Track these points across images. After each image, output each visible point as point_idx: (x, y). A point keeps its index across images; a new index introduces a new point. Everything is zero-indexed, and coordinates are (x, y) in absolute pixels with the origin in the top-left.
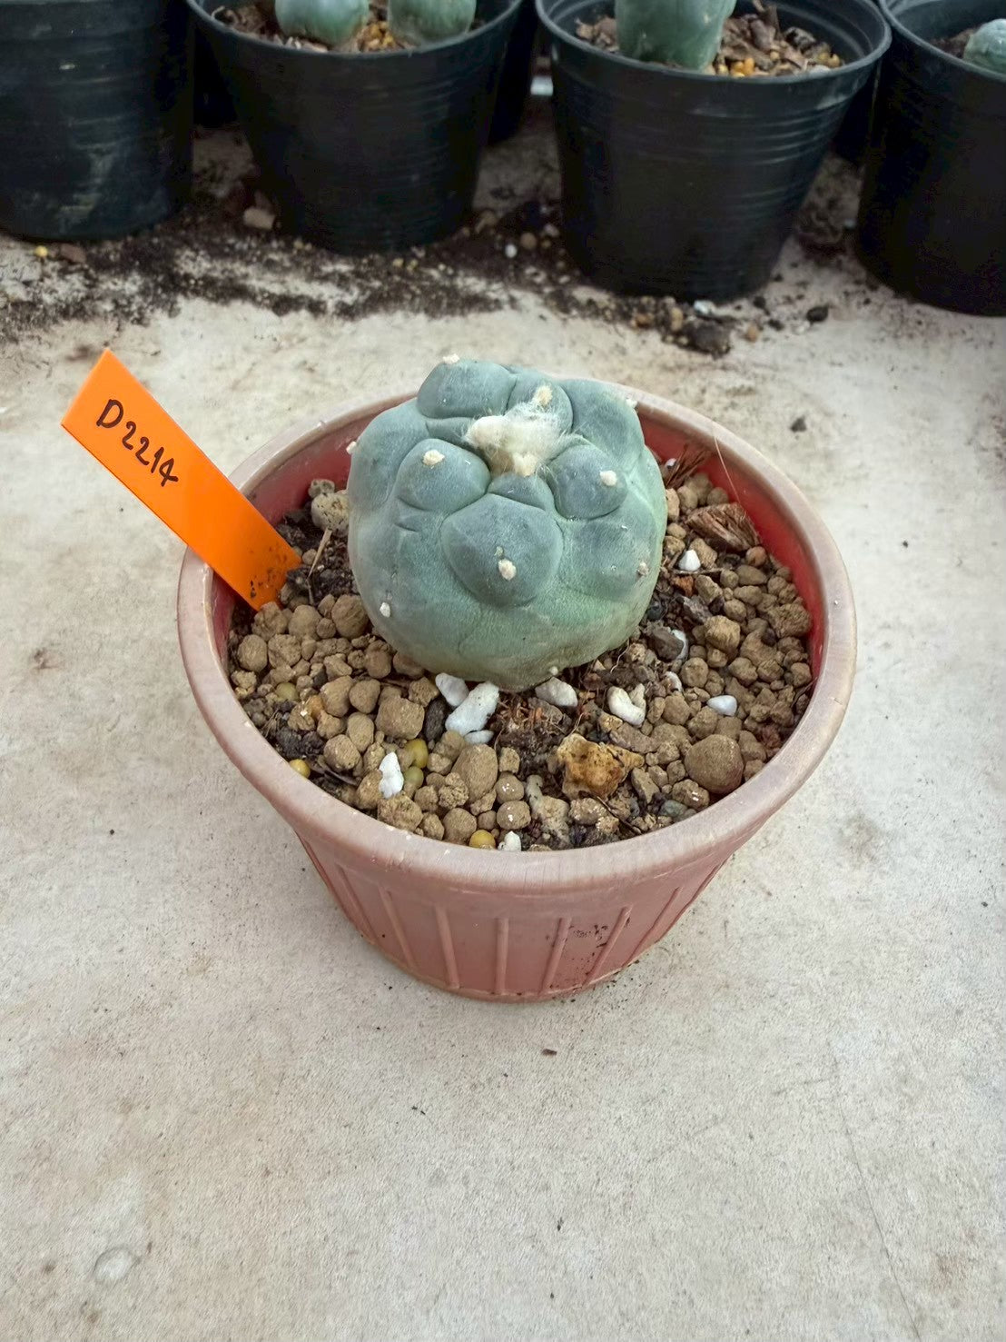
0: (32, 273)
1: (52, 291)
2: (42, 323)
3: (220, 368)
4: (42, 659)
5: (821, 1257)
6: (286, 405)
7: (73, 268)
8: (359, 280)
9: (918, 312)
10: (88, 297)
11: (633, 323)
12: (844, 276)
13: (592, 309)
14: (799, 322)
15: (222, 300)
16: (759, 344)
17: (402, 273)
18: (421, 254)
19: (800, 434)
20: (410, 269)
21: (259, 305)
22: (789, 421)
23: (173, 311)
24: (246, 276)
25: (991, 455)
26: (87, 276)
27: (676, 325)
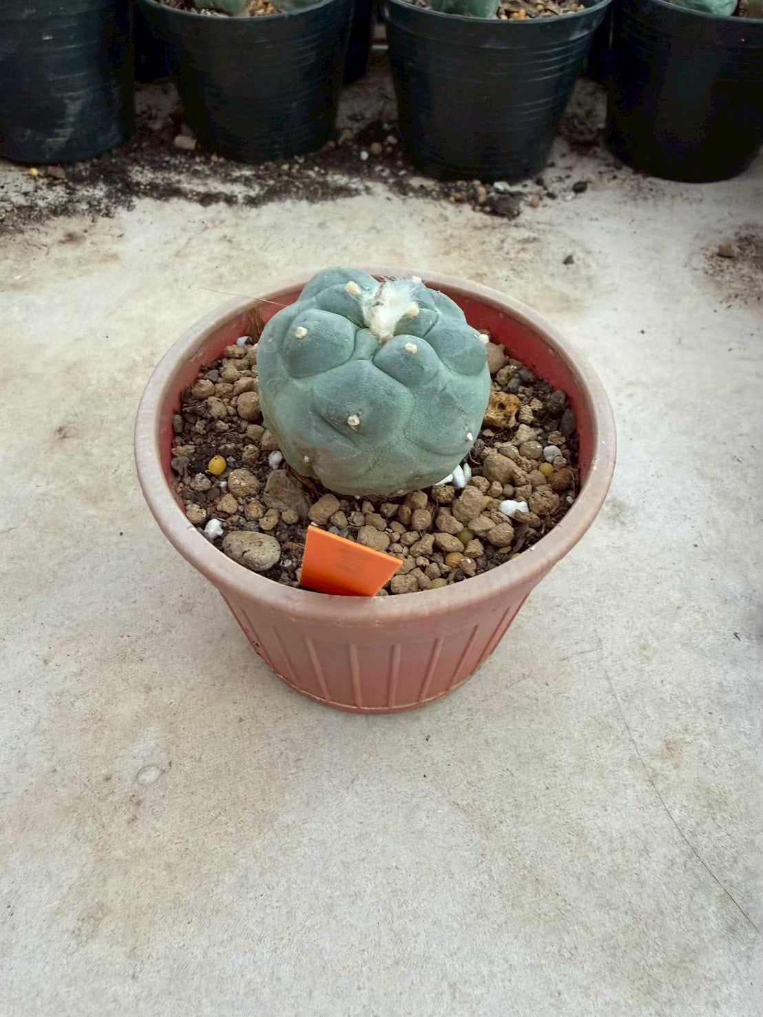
0: (29, 187)
1: (44, 198)
2: (39, 219)
3: (167, 243)
4: (63, 432)
5: (592, 746)
6: (214, 265)
7: (57, 182)
8: (259, 181)
9: (650, 182)
10: (69, 201)
11: (452, 199)
12: (597, 161)
13: (423, 192)
14: (568, 193)
15: (164, 198)
16: (540, 209)
17: (289, 174)
18: (301, 161)
19: (570, 266)
20: (294, 171)
21: (190, 200)
22: (562, 258)
23: (130, 208)
24: (179, 182)
25: (700, 273)
26: (68, 187)
27: (482, 199)
